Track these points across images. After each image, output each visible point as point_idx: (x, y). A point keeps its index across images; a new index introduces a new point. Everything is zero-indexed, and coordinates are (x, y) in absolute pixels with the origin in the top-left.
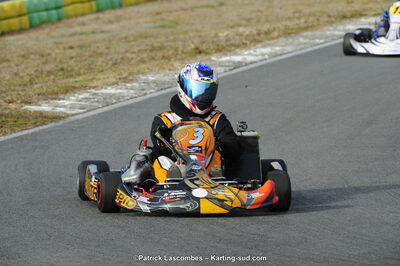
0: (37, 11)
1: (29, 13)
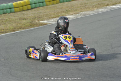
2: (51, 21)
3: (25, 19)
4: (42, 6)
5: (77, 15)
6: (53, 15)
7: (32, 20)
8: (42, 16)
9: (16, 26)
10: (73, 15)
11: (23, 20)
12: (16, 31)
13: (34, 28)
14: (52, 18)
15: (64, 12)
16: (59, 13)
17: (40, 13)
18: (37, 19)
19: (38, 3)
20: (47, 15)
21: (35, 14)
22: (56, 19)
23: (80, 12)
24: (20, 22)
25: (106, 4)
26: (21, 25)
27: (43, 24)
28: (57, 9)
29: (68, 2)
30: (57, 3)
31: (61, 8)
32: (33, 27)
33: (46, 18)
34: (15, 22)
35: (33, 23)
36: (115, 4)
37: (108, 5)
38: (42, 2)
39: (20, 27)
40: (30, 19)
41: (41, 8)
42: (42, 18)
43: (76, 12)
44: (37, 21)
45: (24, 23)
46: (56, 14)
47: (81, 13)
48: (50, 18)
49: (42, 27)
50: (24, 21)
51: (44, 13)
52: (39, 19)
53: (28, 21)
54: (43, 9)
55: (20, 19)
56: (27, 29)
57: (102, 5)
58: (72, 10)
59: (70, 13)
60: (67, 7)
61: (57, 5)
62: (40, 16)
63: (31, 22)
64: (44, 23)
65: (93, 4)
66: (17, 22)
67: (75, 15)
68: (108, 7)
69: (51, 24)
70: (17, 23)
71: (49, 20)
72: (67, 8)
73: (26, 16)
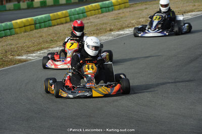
0: (73, 15)
1: (69, 16)
2: (32, 56)
4: (9, 35)
7: (3, 56)
8: (16, 49)
14: (33, 52)
15: (47, 42)
16: (40, 43)
17: (11, 45)
18: (9, 53)
19: (4, 30)
20: (23, 47)
21: (2, 46)
22: (39, 53)
25: (109, 29)
28: (35, 38)
29: (47, 27)
30: (31, 30)
31: (41, 37)
33: (22, 51)
36: (122, 28)
37: (111, 30)
38: (9, 29)
41: (9, 37)
42: (16, 52)
44: (11, 57)
48: (29, 52)
51: (17, 44)
52: (12, 54)
54: (12, 39)
57: (102, 30)
58: (58, 38)
59: (58, 43)
60: (50, 35)
61: (31, 32)
62: (13, 50)
63: (2, 59)
65: (89, 30)
68: (112, 33)
69: (33, 60)
71: (29, 55)
72: (50, 37)
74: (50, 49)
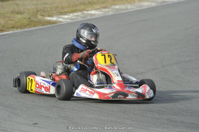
2: (63, 18)
3: (21, 13)
5: (107, 10)
6: (67, 9)
7: (32, 15)
8: (49, 9)
9: (6, 24)
10: (99, 9)
11: (18, 13)
12: (6, 31)
13: (35, 28)
14: (65, 13)
15: (84, 4)
18: (40, 13)
20: (57, 7)
22: (72, 15)
23: (112, 5)
24: (13, 18)
26: (14, 22)
27: (49, 22)
32: (34, 26)
33: (55, 12)
34: (5, 17)
35: (35, 20)
39: (12, 26)
40: (29, 13)
42: (48, 12)
43: (105, 6)
44: (40, 17)
45: (19, 19)
46: (72, 7)
47: (114, 7)
48: (62, 13)
49: (49, 27)
50: (19, 16)
52: (43, 14)
53: (26, 15)
55: (12, 12)
56: (24, 28)
58: (97, 1)
59: (95, 6)
62: (45, 10)
63: (30, 18)
64: (52, 20)
66: (8, 17)
67: (104, 10)
69: (63, 23)
70: (7, 19)
71: (61, 16)
73: (22, 9)
74: (85, 12)
